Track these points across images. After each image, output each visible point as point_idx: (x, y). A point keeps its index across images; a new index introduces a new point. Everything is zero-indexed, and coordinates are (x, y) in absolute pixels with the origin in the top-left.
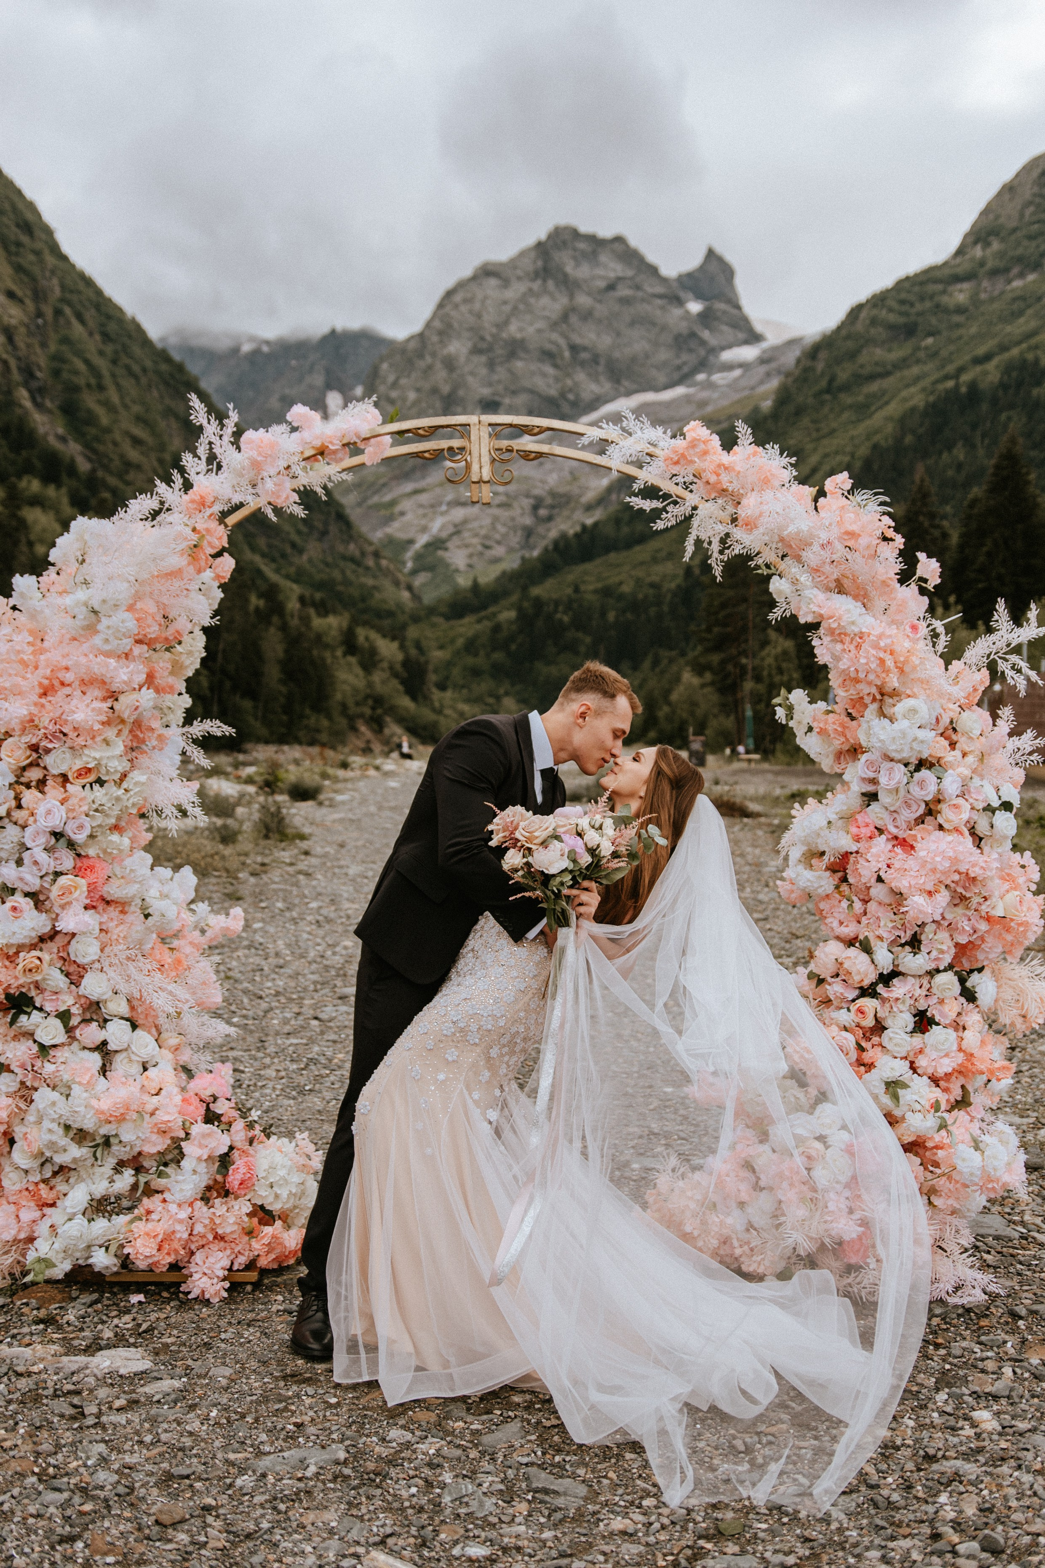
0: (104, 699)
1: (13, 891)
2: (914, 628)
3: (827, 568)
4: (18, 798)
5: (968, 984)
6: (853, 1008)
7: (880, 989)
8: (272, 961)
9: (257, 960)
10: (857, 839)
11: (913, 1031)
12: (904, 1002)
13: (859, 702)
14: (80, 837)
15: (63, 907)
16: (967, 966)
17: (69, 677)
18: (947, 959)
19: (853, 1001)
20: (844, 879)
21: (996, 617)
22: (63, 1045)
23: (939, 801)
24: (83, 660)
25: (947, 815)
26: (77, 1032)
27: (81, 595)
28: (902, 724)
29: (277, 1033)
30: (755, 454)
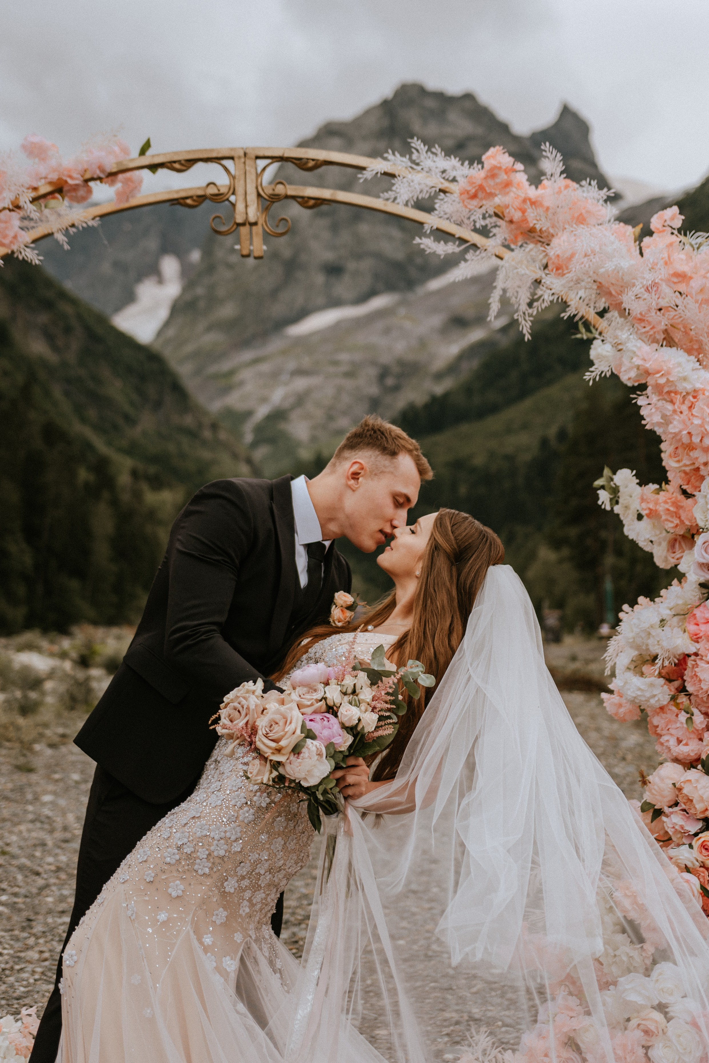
3: (654, 317)
6: (696, 843)
8: (59, 835)
9: (42, 835)
10: (696, 639)
13: (695, 474)
19: (696, 835)
20: (682, 689)
29: (50, 912)
30: (567, 187)
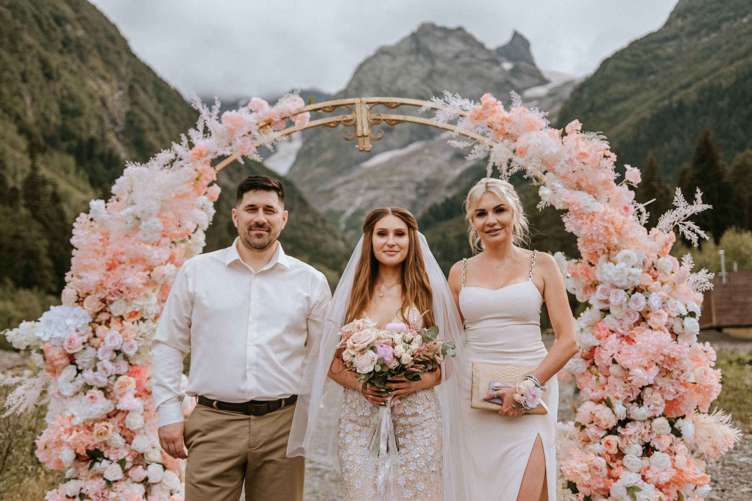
0: (145, 271)
1: (91, 387)
2: (626, 209)
4: (94, 331)
5: (676, 426)
6: (603, 442)
7: (619, 429)
10: (599, 338)
11: (643, 456)
12: (635, 437)
13: (595, 255)
14: (131, 353)
15: (121, 395)
16: (675, 416)
17: (124, 258)
18: (661, 410)
19: (603, 437)
20: (593, 364)
21: (675, 200)
22: (121, 480)
23: (648, 312)
24: (131, 247)
25: (653, 320)
26: (130, 473)
27: (130, 210)
28: (622, 265)
30: (524, 111)
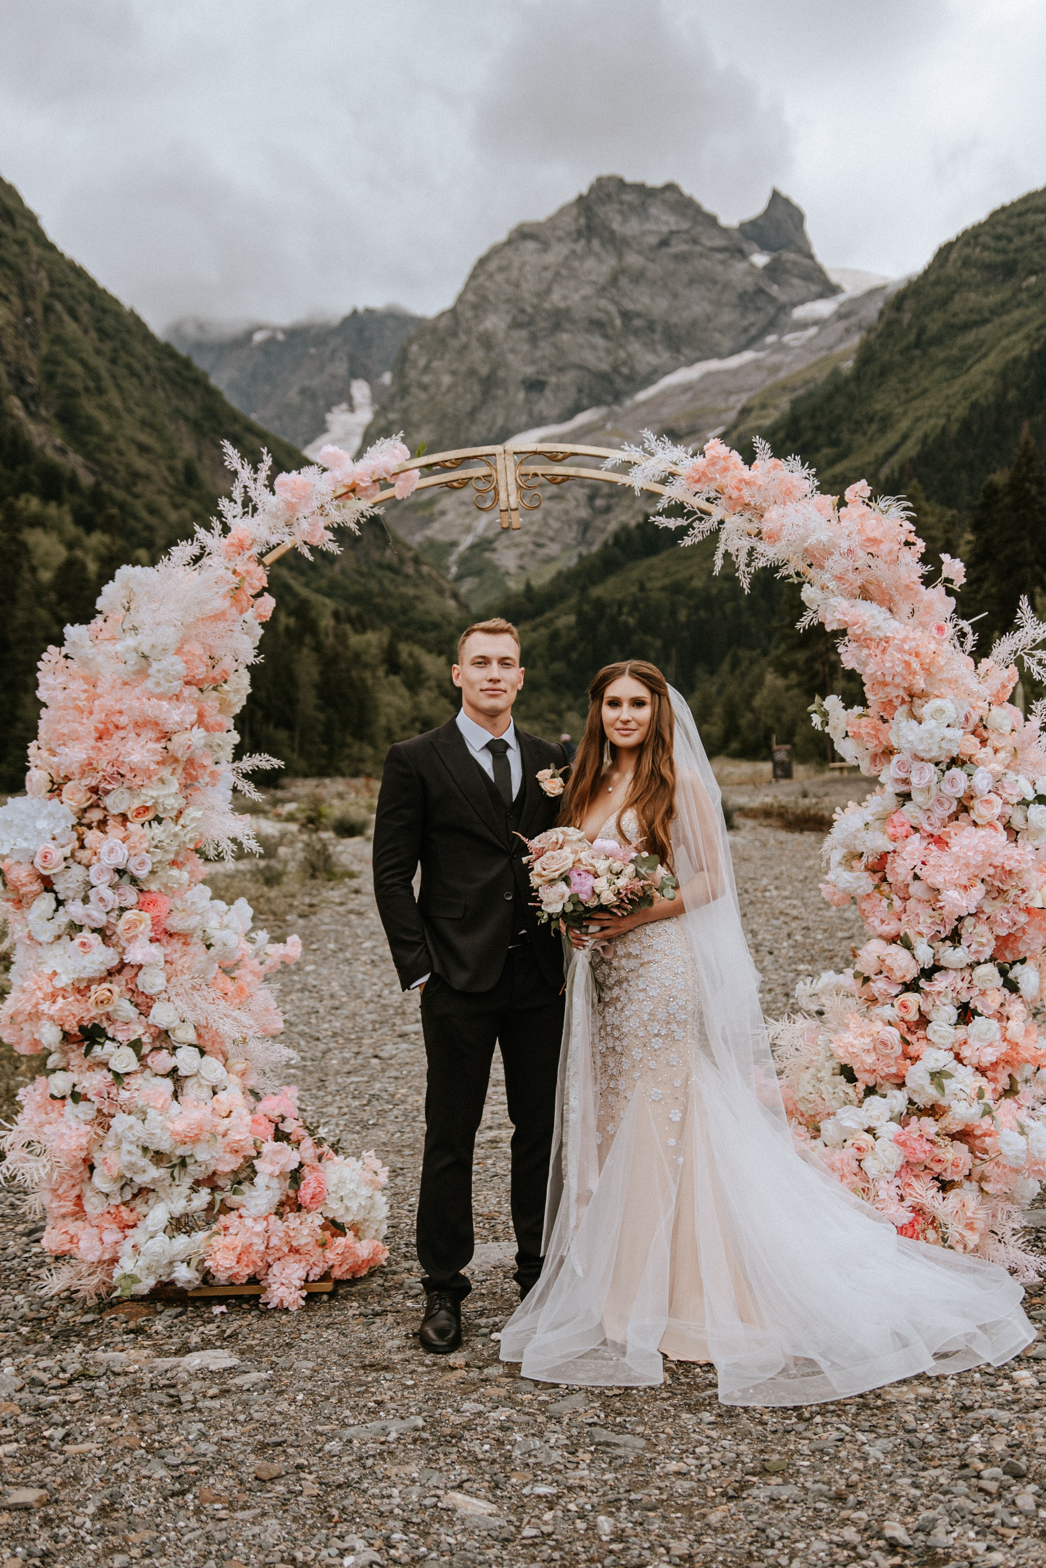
0: (158, 740)
1: (80, 928)
2: (940, 629)
3: (851, 576)
4: (81, 839)
5: (1011, 975)
6: (897, 1002)
7: (923, 983)
8: (328, 1003)
9: (312, 1003)
10: (894, 839)
11: (957, 1023)
12: (946, 996)
13: (888, 705)
14: (142, 873)
15: (129, 941)
16: (1010, 958)
17: (123, 720)
18: (988, 952)
19: (897, 996)
20: (884, 879)
21: (1020, 615)
22: (136, 1072)
23: (972, 798)
24: (136, 703)
25: (980, 811)
26: (149, 1060)
27: (130, 641)
28: (930, 724)
29: (337, 1073)
30: (775, 467)
